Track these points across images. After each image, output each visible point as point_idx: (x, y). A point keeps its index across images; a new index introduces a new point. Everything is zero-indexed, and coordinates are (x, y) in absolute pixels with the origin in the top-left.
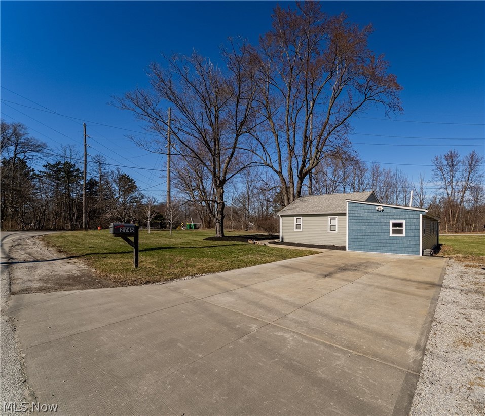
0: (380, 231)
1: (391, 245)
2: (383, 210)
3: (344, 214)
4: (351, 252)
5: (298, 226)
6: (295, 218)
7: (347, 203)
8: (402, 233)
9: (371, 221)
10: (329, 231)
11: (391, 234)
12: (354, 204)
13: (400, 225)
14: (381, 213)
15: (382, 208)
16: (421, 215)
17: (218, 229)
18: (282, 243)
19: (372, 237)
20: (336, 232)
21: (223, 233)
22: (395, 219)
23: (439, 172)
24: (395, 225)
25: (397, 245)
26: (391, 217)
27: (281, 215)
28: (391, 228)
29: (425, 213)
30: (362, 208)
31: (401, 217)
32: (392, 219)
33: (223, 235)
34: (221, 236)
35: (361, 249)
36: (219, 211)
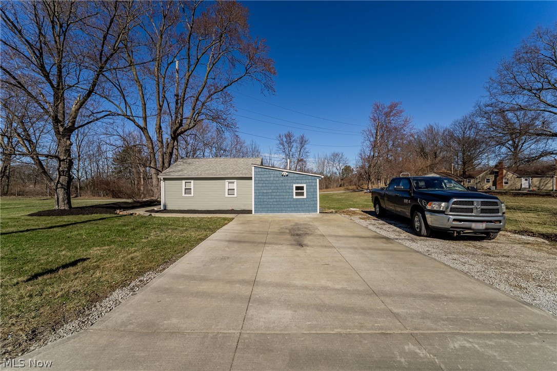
0: (285, 194)
1: (295, 206)
2: (287, 176)
3: (250, 178)
4: (258, 215)
5: (188, 190)
6: (184, 182)
7: (253, 168)
8: (303, 195)
9: (277, 185)
10: (227, 195)
11: (295, 197)
12: (260, 169)
13: (302, 188)
14: (286, 178)
15: (287, 174)
16: (318, 180)
17: (61, 197)
18: (165, 210)
19: (278, 200)
20: (235, 195)
21: (69, 203)
22: (298, 183)
23: (281, 146)
24: (297, 188)
25: (299, 206)
26: (294, 181)
27: (163, 178)
28: (295, 191)
29: (320, 178)
30: (268, 173)
31: (303, 182)
32: (295, 183)
33: (70, 207)
34: (67, 208)
35: (267, 212)
36: (63, 171)
